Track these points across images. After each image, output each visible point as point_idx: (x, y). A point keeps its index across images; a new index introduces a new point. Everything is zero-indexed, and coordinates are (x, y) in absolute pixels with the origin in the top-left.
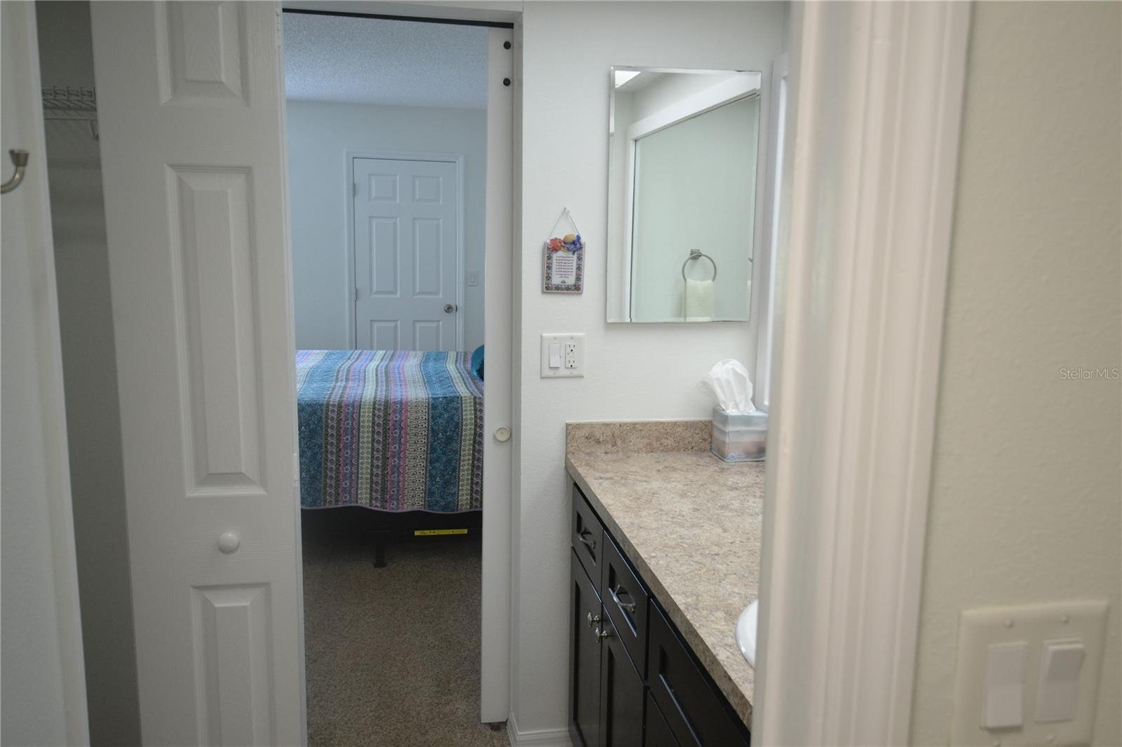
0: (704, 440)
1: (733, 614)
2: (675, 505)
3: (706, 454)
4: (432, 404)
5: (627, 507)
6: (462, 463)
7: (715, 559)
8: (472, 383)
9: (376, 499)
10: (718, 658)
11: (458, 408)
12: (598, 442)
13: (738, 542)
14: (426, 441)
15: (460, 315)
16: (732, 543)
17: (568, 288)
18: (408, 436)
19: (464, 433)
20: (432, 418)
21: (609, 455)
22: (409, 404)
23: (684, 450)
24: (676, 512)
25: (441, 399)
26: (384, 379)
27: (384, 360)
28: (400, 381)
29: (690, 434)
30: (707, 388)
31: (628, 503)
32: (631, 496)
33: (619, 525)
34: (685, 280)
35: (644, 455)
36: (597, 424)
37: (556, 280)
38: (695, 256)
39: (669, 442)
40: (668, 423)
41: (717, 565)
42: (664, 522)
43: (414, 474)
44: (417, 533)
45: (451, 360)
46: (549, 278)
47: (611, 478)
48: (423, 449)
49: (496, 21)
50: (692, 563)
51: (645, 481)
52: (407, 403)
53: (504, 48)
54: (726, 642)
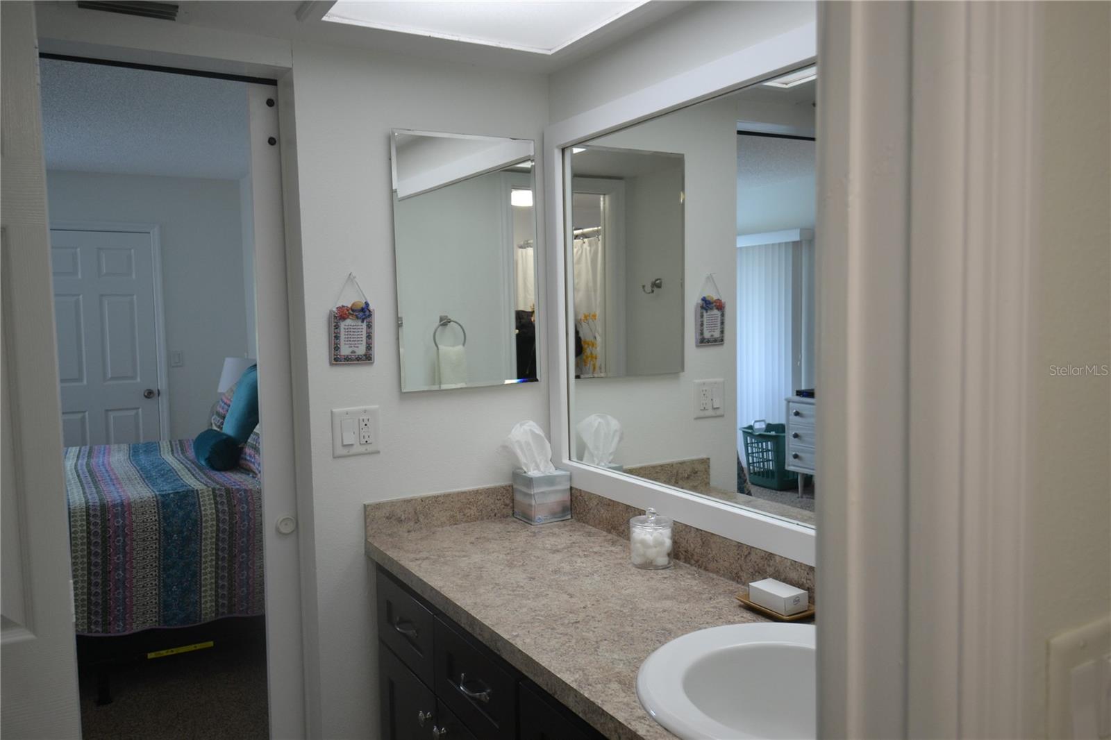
0: (506, 505)
1: (627, 683)
2: (507, 577)
3: (510, 519)
4: (163, 503)
5: (461, 586)
6: (203, 566)
7: (578, 628)
8: (201, 474)
9: (96, 623)
10: (638, 733)
11: (195, 503)
12: (400, 521)
13: (589, 606)
14: (157, 546)
15: (163, 401)
16: (584, 608)
17: (358, 359)
18: (135, 543)
19: (204, 531)
20: (164, 517)
21: (413, 534)
22: (133, 505)
23: (488, 519)
24: (512, 584)
25: (172, 495)
26: (89, 479)
27: (81, 458)
28: (111, 480)
29: (492, 501)
30: (507, 451)
31: (460, 582)
32: (458, 574)
33: (462, 607)
34: (437, 346)
35: (448, 528)
36: (397, 502)
37: (345, 350)
38: (445, 322)
39: (473, 511)
40: (470, 492)
41: (584, 634)
42: (507, 597)
43: (143, 587)
44: (151, 656)
45: (166, 451)
46: (337, 348)
47: (427, 558)
48: (154, 555)
49: (257, 76)
50: (558, 636)
51: (464, 556)
52: (129, 504)
53: (267, 106)
54: (637, 714)
